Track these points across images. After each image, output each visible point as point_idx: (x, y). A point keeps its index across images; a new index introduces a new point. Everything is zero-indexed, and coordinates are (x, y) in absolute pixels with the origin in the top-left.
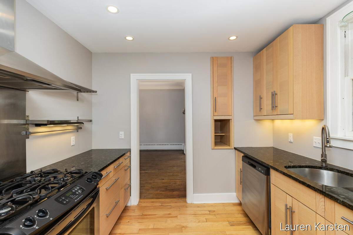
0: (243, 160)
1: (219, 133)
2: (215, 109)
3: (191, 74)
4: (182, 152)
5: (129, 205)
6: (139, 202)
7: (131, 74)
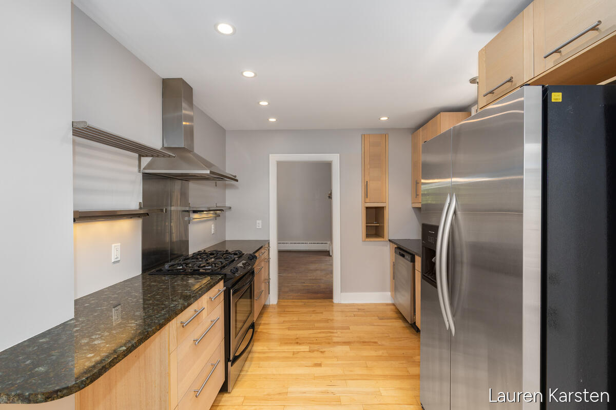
0: (396, 252)
1: (373, 223)
2: (366, 195)
3: (339, 155)
4: (327, 254)
5: (267, 303)
6: (278, 302)
7: (270, 155)
